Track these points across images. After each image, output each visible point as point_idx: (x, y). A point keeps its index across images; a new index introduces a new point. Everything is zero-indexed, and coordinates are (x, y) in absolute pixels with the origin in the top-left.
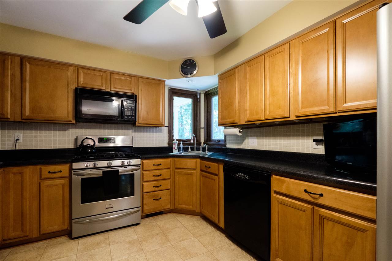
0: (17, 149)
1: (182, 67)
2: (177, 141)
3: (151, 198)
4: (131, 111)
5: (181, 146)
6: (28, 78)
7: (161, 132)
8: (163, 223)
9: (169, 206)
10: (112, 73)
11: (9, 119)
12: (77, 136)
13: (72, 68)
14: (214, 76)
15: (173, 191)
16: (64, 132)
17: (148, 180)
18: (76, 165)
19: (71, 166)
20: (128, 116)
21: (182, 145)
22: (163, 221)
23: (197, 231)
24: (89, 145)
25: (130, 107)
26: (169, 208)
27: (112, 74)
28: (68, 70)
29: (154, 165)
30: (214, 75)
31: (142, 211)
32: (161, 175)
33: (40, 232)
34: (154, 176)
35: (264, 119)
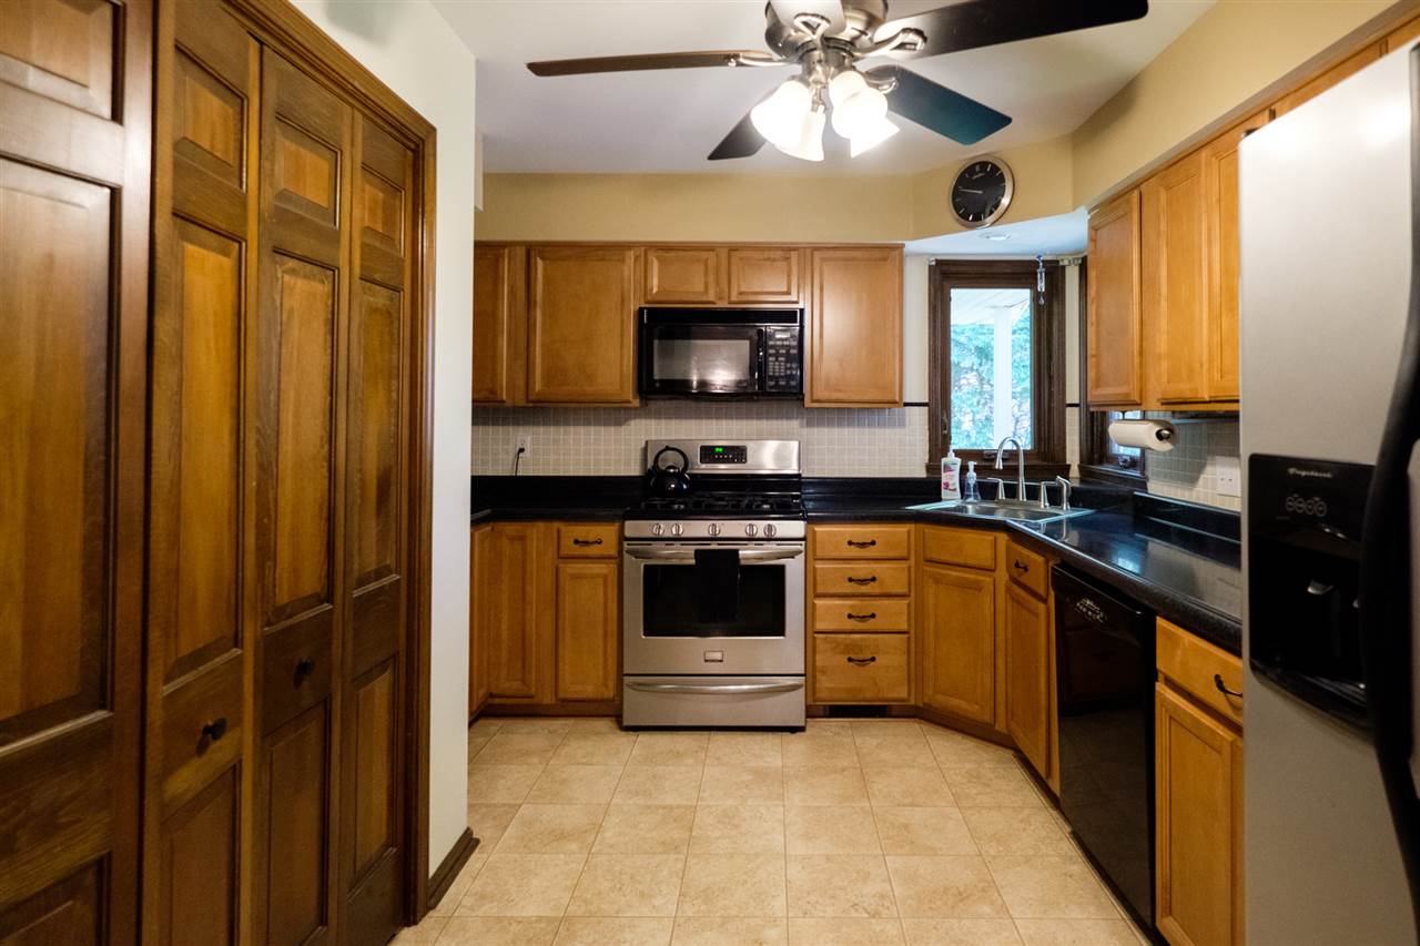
0: (521, 473)
1: (956, 194)
2: (959, 461)
3: (842, 653)
4: (786, 362)
5: (972, 476)
6: (539, 297)
7: (902, 424)
8: (875, 743)
9: (901, 692)
10: (733, 248)
11: (503, 402)
12: (647, 442)
13: (632, 252)
14: (1072, 213)
15: (916, 638)
16: (619, 428)
17: (833, 591)
18: (634, 528)
19: (622, 529)
20: (777, 379)
21: (975, 474)
22: (873, 738)
23: (974, 791)
24: (672, 471)
25: (784, 351)
26: (903, 700)
27: (733, 253)
28: (623, 261)
29: (850, 543)
30: (1074, 210)
31: (810, 688)
32: (874, 579)
33: (556, 694)
34: (850, 580)
35: (1207, 399)
